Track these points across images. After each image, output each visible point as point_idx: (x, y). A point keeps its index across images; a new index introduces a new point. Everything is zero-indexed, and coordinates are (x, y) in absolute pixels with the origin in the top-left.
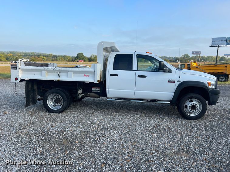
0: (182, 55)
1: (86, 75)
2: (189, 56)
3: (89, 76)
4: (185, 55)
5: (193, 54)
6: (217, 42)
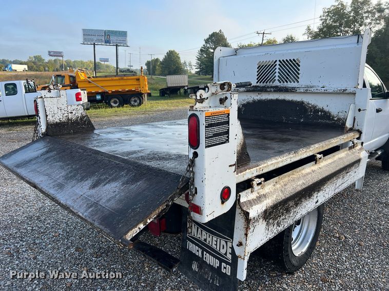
0: (30, 58)
2: (44, 60)
4: (34, 57)
5: (50, 55)
6: (91, 37)
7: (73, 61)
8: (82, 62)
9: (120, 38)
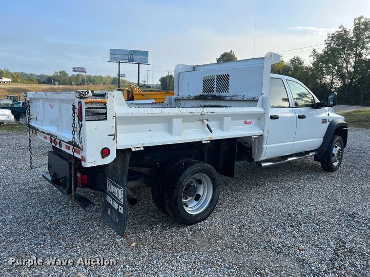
0: (56, 72)
1: (248, 121)
2: (68, 75)
3: (251, 123)
4: (60, 72)
5: (75, 71)
6: (117, 56)
7: (93, 76)
8: (101, 77)
9: (143, 57)
